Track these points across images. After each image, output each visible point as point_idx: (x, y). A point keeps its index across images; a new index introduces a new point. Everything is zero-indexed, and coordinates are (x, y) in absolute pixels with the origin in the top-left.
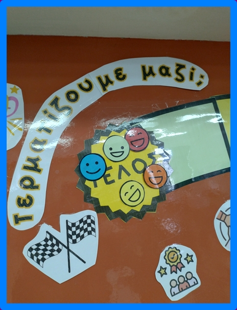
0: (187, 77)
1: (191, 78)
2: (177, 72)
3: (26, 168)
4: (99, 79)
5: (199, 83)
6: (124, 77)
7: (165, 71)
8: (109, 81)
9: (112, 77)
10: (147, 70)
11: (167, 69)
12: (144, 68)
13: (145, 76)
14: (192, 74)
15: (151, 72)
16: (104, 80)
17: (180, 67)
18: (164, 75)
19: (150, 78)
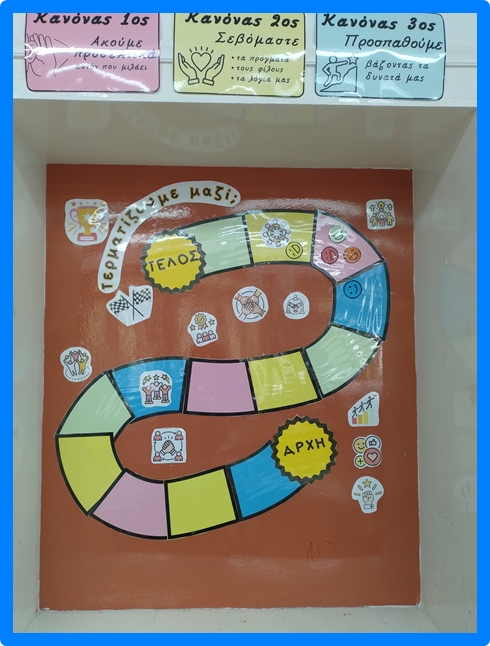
0: (224, 197)
1: (227, 198)
2: (217, 193)
3: (109, 255)
4: (159, 197)
5: (233, 202)
6: (177, 196)
7: (207, 192)
8: (166, 199)
9: (169, 196)
10: (194, 191)
11: (209, 190)
12: (192, 189)
13: (192, 195)
14: (228, 194)
15: (197, 193)
16: (163, 198)
17: (220, 188)
18: (206, 195)
19: (196, 197)
